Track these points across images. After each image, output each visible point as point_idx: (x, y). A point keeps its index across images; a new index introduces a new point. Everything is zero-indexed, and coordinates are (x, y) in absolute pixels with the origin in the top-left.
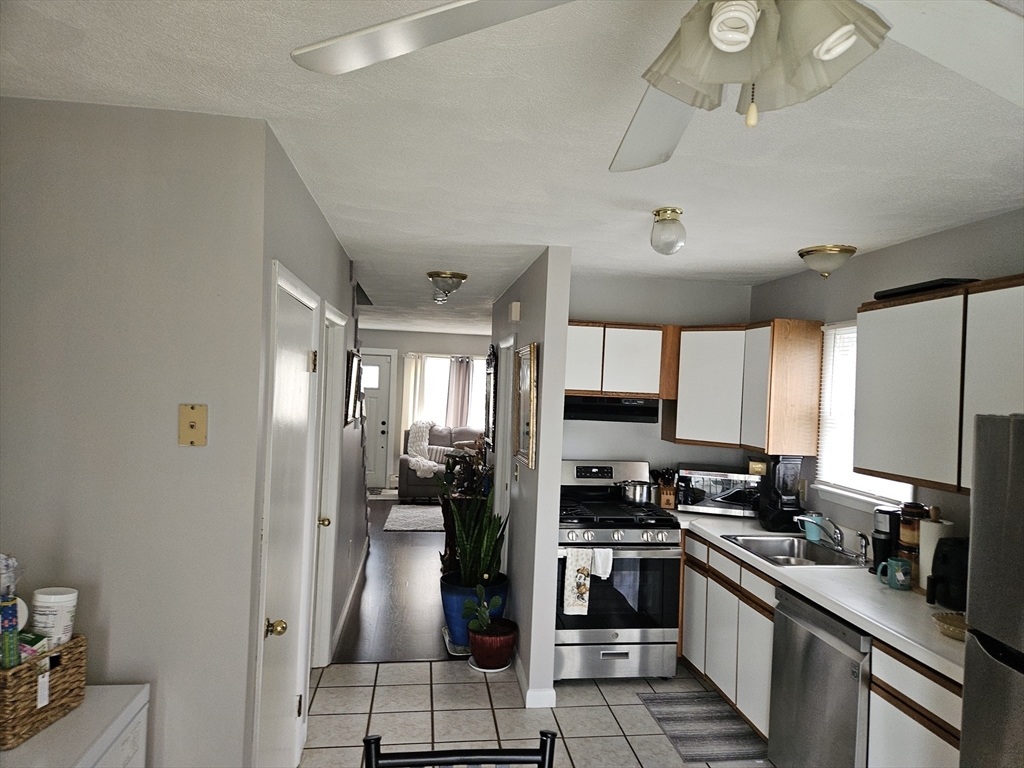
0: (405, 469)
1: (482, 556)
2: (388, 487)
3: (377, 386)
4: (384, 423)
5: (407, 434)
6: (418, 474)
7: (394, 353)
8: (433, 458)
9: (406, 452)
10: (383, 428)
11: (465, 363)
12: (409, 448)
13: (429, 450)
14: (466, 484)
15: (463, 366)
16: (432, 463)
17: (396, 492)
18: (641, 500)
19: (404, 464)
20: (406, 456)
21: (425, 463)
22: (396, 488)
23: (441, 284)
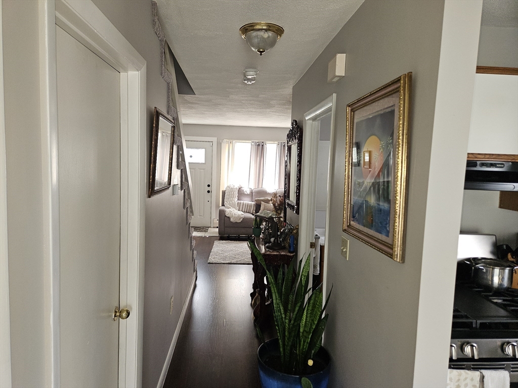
0: (222, 215)
1: (301, 330)
2: (212, 226)
3: (204, 162)
4: (209, 186)
5: (224, 193)
6: (232, 220)
7: (214, 139)
8: (241, 209)
9: (223, 205)
10: (209, 189)
11: (261, 146)
12: (225, 202)
13: (238, 204)
14: (272, 240)
15: (260, 148)
16: (240, 213)
17: (217, 230)
18: (500, 285)
19: (222, 214)
20: (223, 207)
21: (235, 213)
22: (217, 227)
23: (256, 41)
